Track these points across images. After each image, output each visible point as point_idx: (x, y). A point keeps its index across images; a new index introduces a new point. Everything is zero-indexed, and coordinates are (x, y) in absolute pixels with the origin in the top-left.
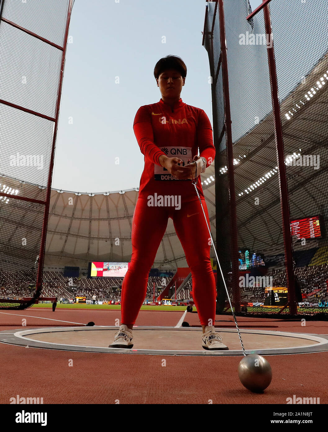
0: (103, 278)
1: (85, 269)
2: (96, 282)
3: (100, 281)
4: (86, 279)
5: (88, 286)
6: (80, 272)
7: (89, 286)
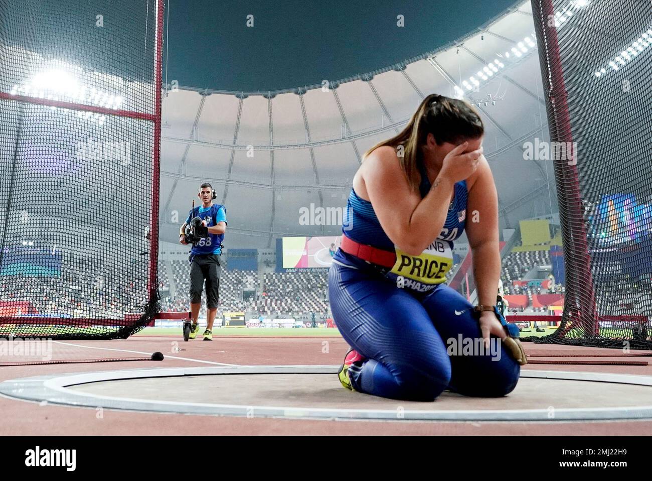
0: (309, 270)
1: (269, 254)
2: (295, 280)
3: (302, 278)
4: (274, 274)
5: (279, 289)
6: (259, 260)
7: (281, 289)
